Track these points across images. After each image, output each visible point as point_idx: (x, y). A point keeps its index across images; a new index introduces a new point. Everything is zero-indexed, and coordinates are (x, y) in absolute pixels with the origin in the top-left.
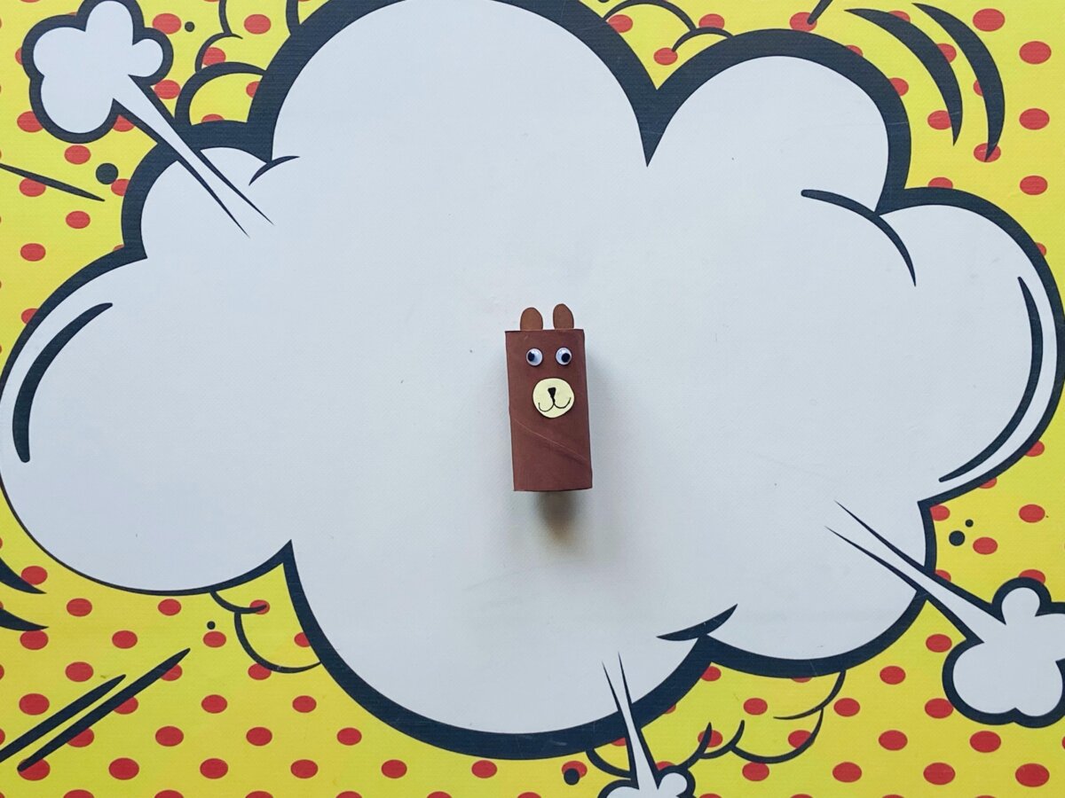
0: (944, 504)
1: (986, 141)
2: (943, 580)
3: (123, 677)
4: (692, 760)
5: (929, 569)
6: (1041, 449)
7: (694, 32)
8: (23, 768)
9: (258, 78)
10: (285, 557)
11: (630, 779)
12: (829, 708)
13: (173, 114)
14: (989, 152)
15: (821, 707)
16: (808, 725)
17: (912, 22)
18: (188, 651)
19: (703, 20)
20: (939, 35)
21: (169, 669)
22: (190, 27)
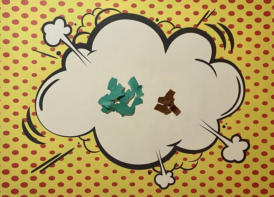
0: (222, 120)
1: (230, 50)
2: (221, 135)
3: (61, 153)
4: (173, 170)
5: (219, 132)
6: (240, 110)
7: (175, 28)
8: (40, 172)
9: (89, 35)
10: (94, 130)
11: (161, 173)
12: (199, 160)
13: (72, 41)
14: (231, 52)
15: (198, 159)
16: (195, 163)
17: (217, 26)
18: (74, 148)
19: (176, 25)
20: (222, 29)
21: (70, 152)
22: (76, 24)
